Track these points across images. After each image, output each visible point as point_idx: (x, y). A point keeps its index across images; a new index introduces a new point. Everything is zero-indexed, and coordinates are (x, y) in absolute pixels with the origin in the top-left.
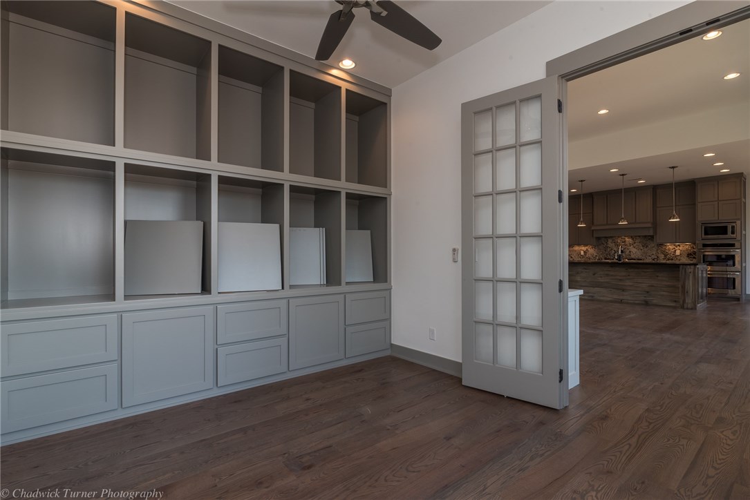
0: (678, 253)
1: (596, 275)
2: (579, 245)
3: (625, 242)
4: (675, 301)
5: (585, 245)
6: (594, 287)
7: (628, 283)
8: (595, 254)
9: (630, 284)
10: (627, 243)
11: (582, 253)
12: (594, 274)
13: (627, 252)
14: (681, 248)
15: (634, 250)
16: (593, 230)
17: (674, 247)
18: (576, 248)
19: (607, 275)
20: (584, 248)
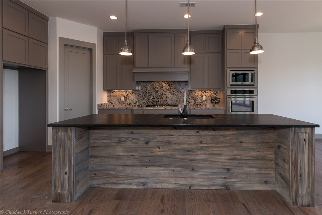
0: (204, 98)
1: (150, 144)
2: (119, 89)
3: (162, 87)
4: (266, 182)
5: (126, 90)
6: (146, 166)
7: (200, 156)
8: (135, 100)
9: (203, 157)
10: (164, 88)
11: (123, 99)
12: (147, 143)
13: (164, 98)
14: (206, 94)
15: (170, 96)
16: (134, 73)
17: (201, 93)
18: (117, 93)
19: (169, 143)
20: (125, 94)
